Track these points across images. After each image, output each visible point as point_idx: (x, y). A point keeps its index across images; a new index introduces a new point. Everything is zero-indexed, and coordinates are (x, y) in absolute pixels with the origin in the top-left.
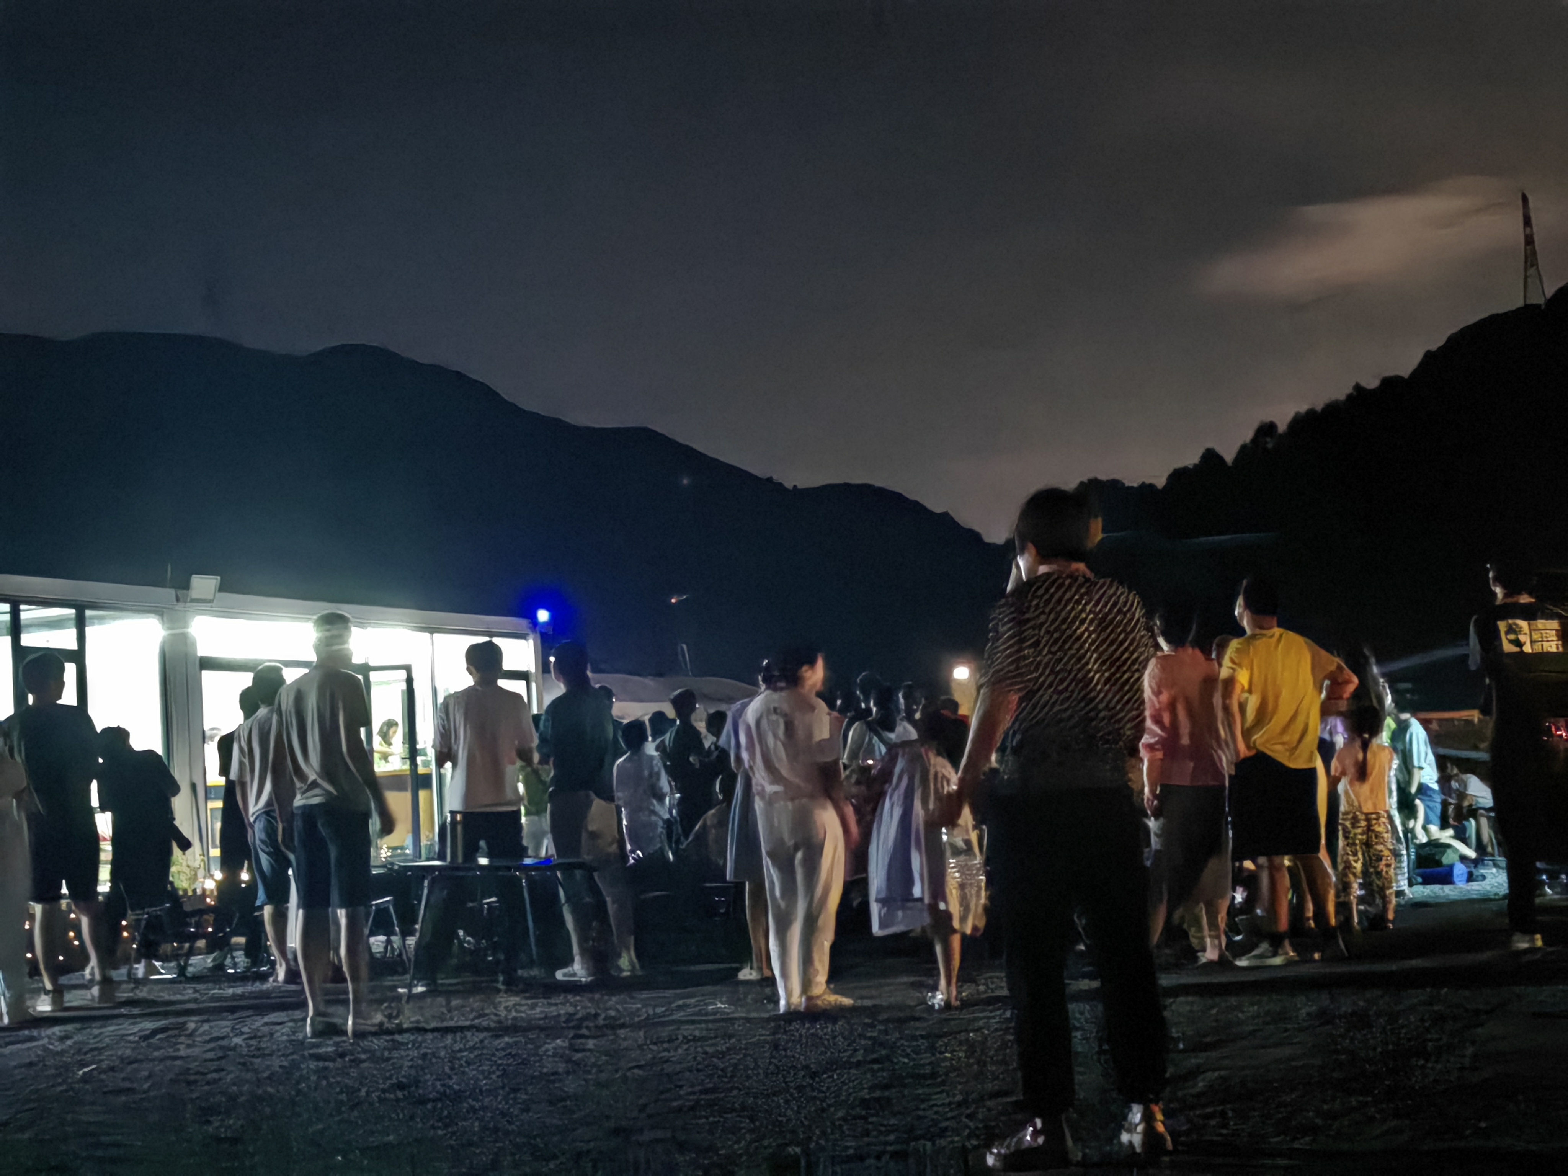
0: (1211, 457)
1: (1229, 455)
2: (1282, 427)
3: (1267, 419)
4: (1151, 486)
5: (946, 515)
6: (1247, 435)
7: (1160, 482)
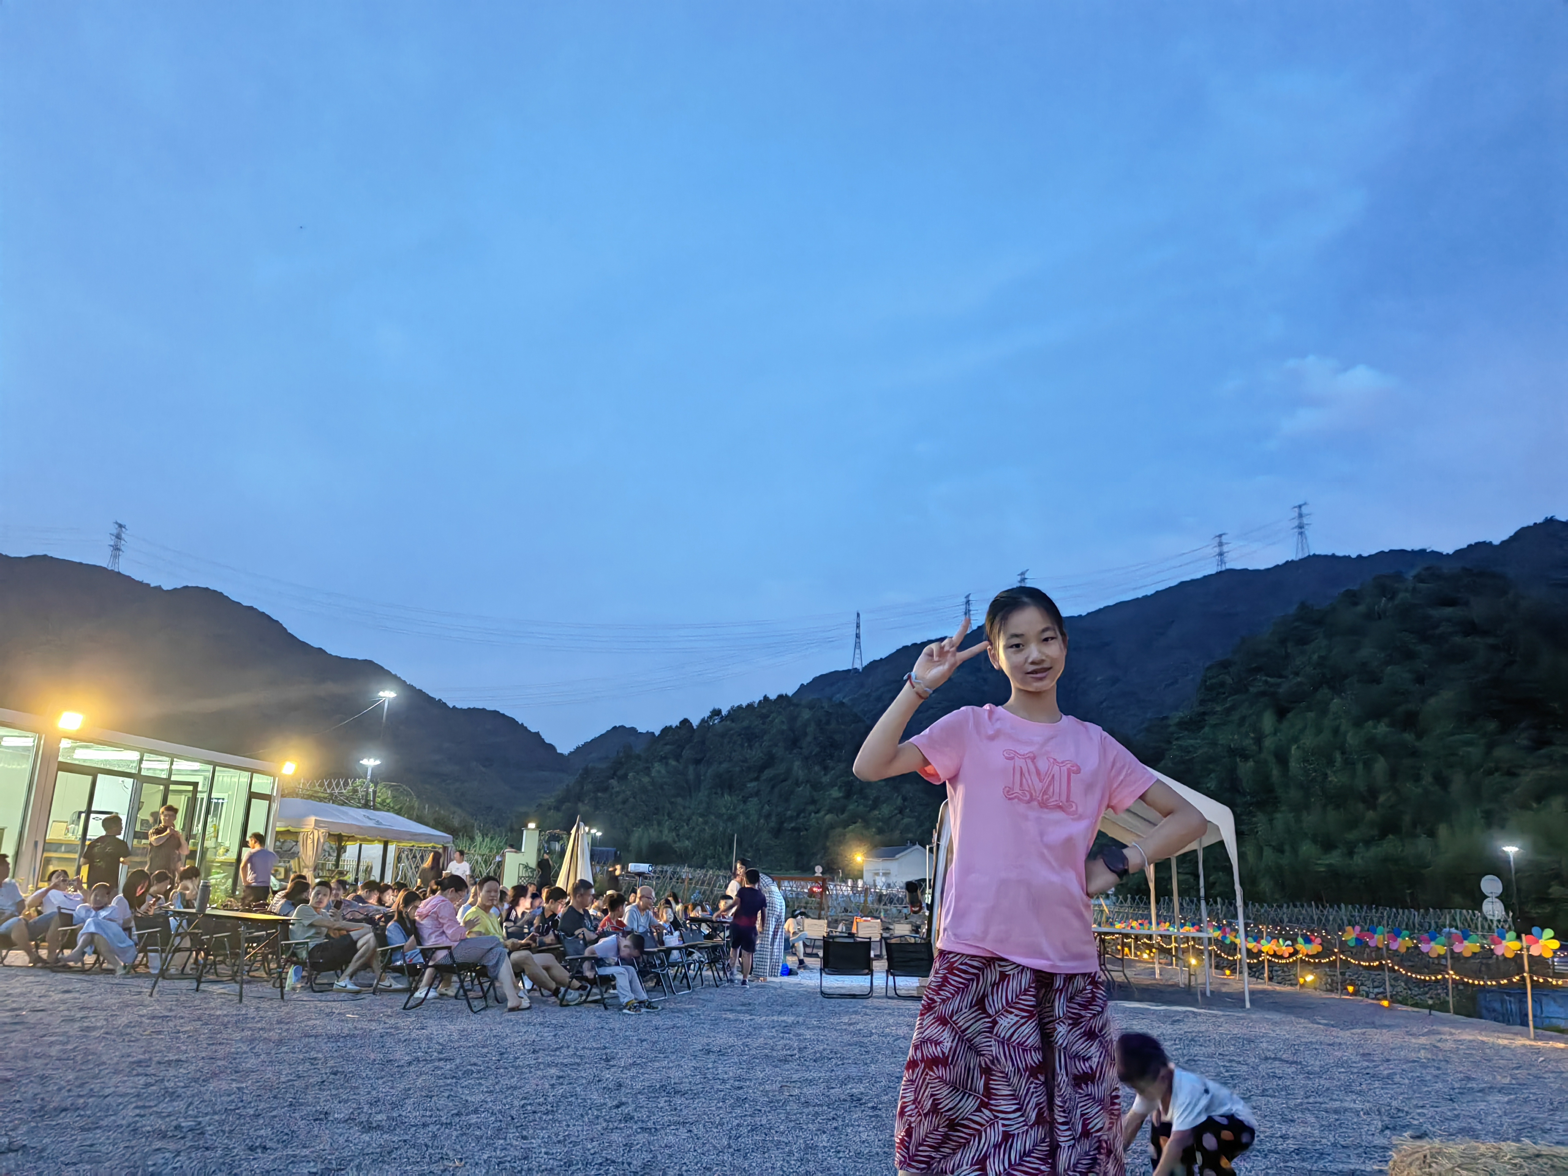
0: (685, 722)
1: (695, 722)
2: (724, 712)
3: (717, 707)
4: (653, 733)
5: (538, 734)
6: (706, 714)
7: (657, 733)
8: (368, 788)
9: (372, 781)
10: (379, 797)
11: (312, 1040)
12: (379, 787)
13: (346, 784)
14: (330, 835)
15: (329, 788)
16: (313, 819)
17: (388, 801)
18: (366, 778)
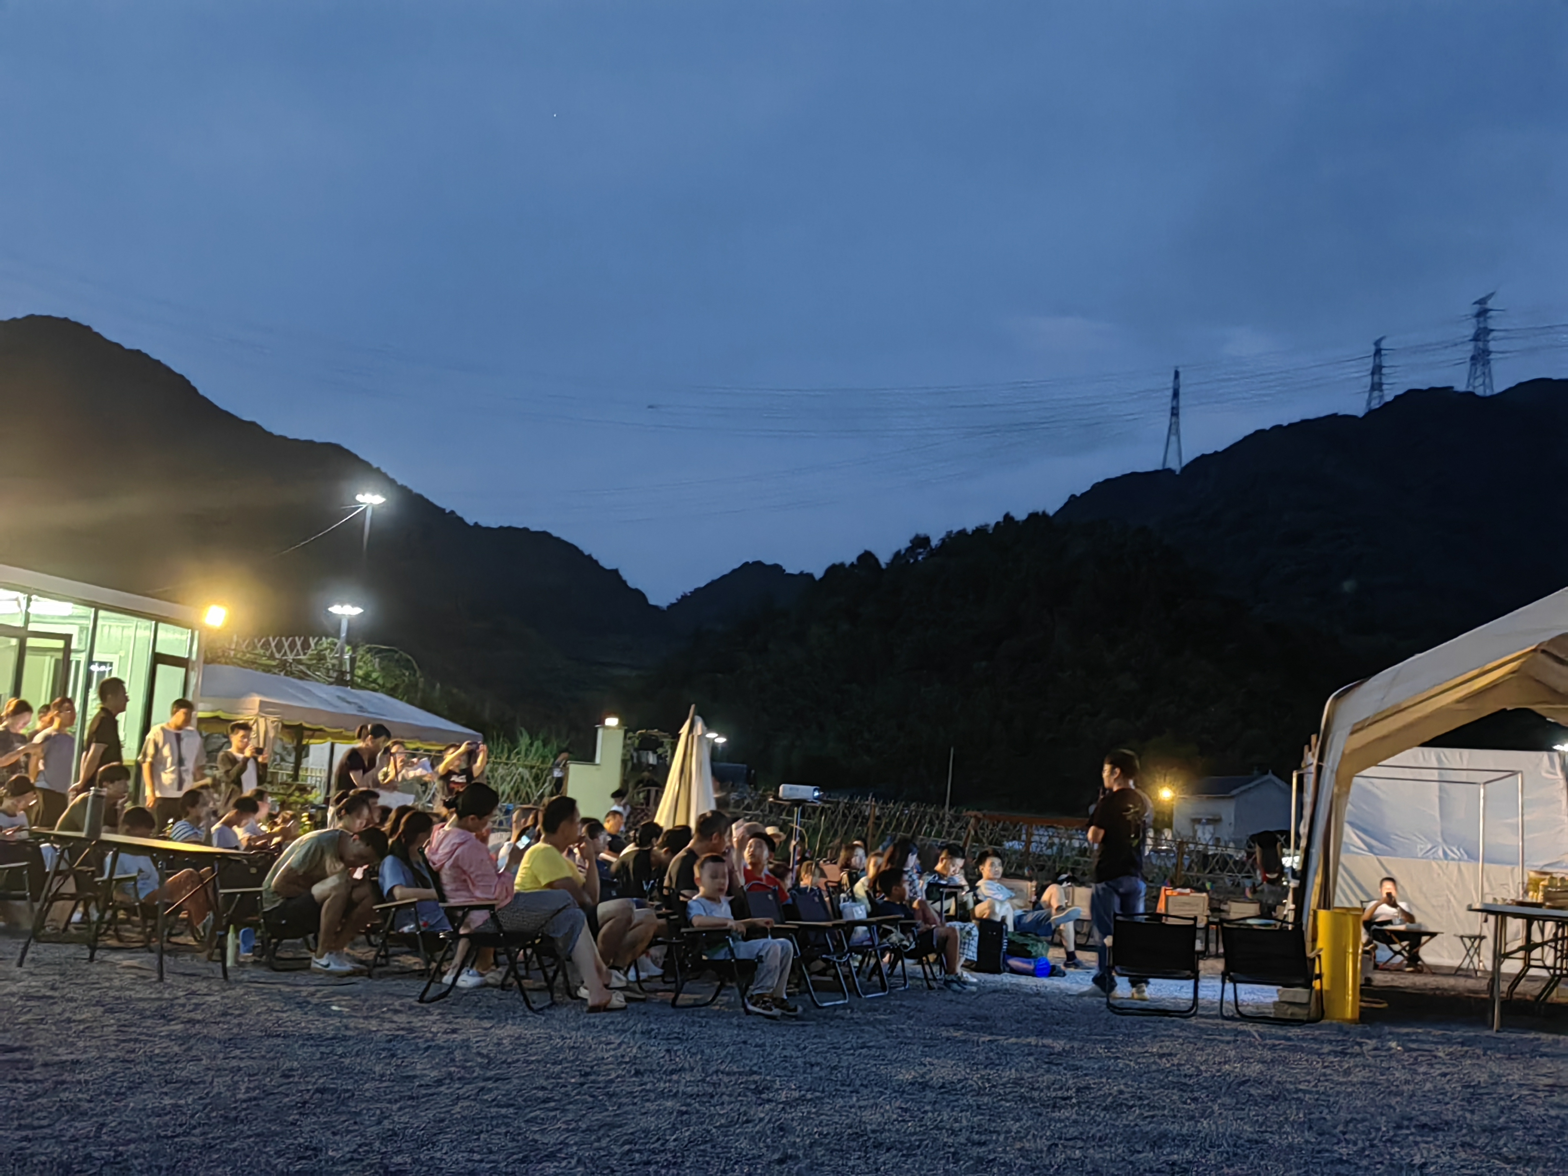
0: (867, 558)
1: (884, 558)
2: (935, 542)
3: (922, 532)
6: (903, 544)
7: (818, 574)
8: (342, 652)
9: (348, 642)
10: (360, 668)
11: (279, 1041)
12: (361, 651)
13: (306, 646)
14: (285, 727)
15: (279, 651)
16: (256, 699)
17: (374, 675)
18: (338, 637)
